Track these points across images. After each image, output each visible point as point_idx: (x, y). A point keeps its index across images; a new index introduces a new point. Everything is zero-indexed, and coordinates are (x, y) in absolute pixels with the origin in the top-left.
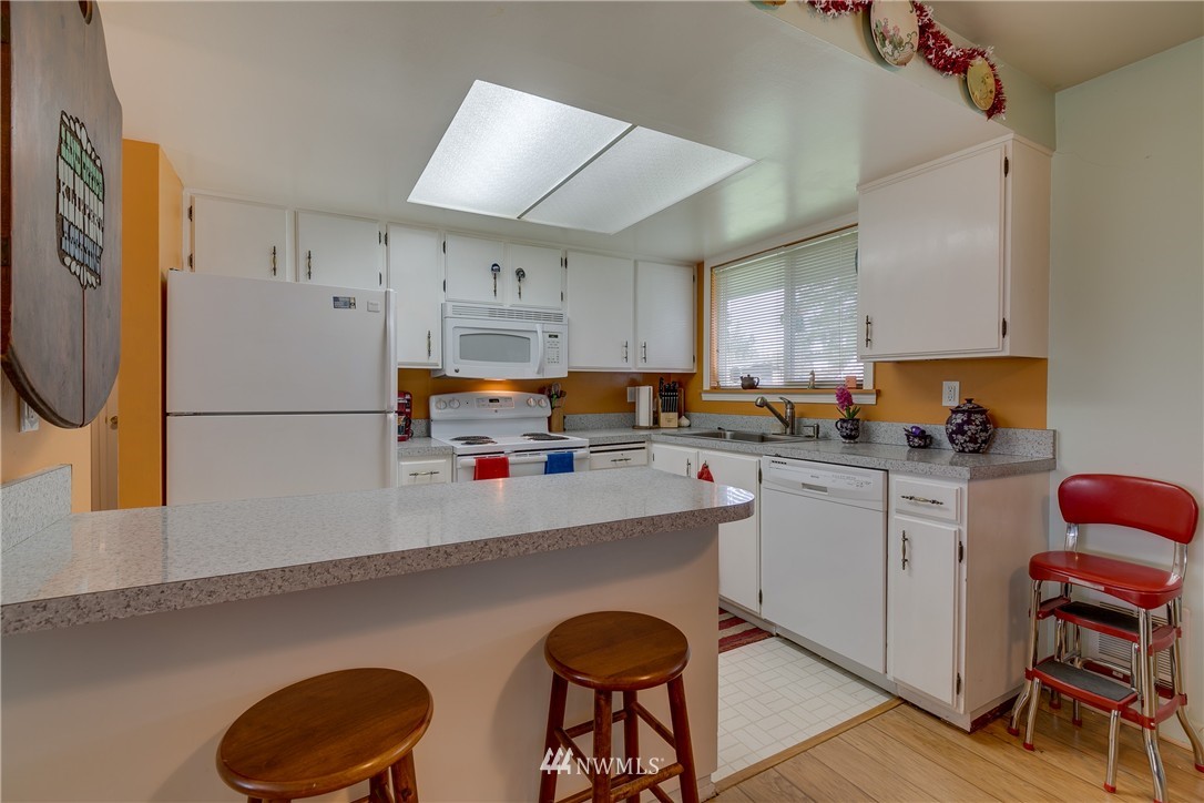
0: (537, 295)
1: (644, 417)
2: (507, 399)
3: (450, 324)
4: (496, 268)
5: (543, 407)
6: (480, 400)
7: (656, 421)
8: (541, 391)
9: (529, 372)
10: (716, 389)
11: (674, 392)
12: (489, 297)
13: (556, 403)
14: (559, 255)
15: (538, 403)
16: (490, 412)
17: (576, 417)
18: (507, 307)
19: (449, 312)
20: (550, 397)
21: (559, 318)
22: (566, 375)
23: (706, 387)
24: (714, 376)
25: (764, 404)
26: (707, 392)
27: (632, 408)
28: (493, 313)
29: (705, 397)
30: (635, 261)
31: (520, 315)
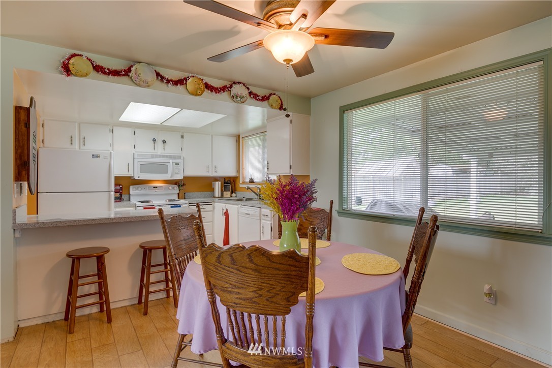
0: (171, 149)
1: (217, 192)
2: (161, 187)
3: (136, 160)
4: (154, 140)
5: (176, 190)
6: (150, 187)
7: (222, 196)
8: (176, 184)
9: (168, 177)
10: (244, 183)
11: (230, 184)
12: (152, 150)
13: (181, 188)
14: (181, 134)
15: (173, 188)
16: (153, 192)
17: (190, 194)
18: (158, 154)
19: (136, 157)
20: (179, 186)
21: (179, 157)
22: (183, 178)
23: (241, 182)
24: (244, 178)
25: (248, 188)
26: (241, 184)
27: (213, 190)
28: (153, 156)
29: (241, 186)
30: (212, 135)
31: (163, 157)
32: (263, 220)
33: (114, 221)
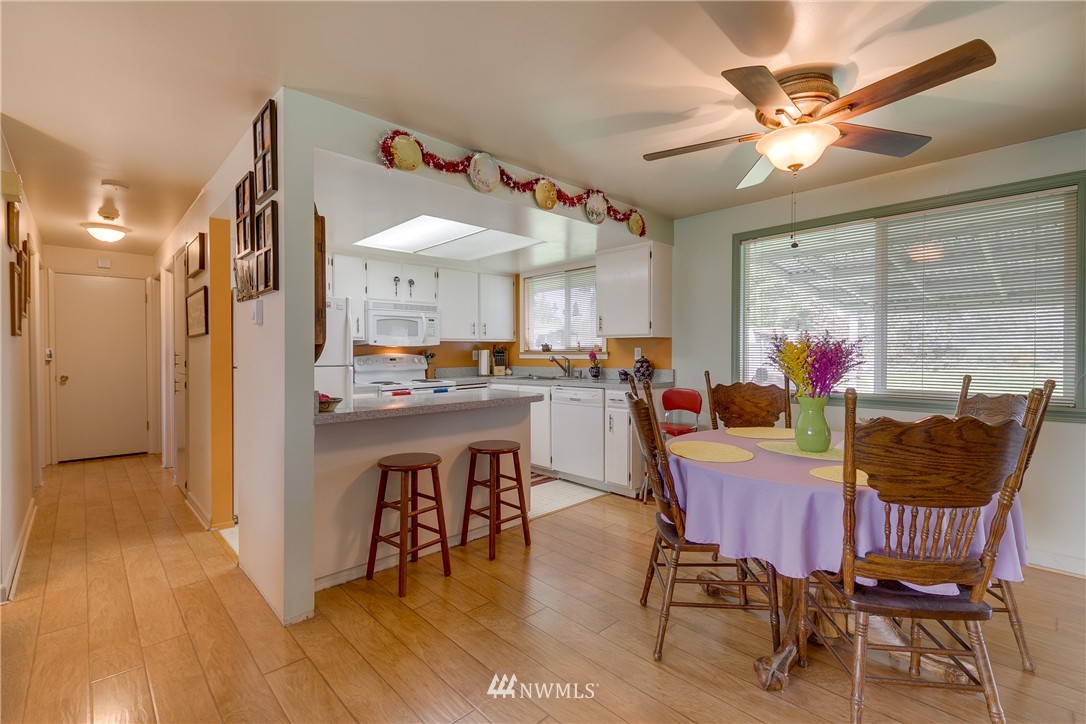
0: (422, 295)
1: (484, 369)
2: (400, 358)
3: (371, 313)
4: (397, 279)
5: (422, 364)
6: (384, 359)
7: (491, 372)
8: (420, 354)
9: (418, 342)
10: (528, 352)
11: (502, 354)
12: (393, 297)
13: (430, 360)
14: (435, 270)
15: (420, 361)
16: (391, 366)
17: (442, 370)
18: (403, 303)
19: (371, 306)
20: (427, 357)
21: (434, 309)
22: (439, 344)
23: (522, 351)
24: (527, 344)
25: (554, 360)
26: (522, 353)
27: (476, 364)
28: (396, 306)
29: (521, 357)
30: (479, 274)
31: (411, 308)
32: (609, 407)
33: (447, 409)
